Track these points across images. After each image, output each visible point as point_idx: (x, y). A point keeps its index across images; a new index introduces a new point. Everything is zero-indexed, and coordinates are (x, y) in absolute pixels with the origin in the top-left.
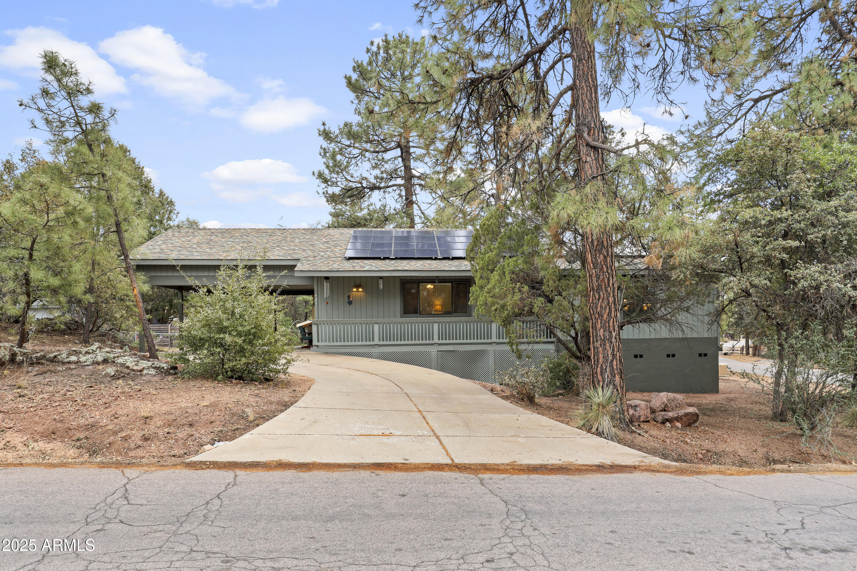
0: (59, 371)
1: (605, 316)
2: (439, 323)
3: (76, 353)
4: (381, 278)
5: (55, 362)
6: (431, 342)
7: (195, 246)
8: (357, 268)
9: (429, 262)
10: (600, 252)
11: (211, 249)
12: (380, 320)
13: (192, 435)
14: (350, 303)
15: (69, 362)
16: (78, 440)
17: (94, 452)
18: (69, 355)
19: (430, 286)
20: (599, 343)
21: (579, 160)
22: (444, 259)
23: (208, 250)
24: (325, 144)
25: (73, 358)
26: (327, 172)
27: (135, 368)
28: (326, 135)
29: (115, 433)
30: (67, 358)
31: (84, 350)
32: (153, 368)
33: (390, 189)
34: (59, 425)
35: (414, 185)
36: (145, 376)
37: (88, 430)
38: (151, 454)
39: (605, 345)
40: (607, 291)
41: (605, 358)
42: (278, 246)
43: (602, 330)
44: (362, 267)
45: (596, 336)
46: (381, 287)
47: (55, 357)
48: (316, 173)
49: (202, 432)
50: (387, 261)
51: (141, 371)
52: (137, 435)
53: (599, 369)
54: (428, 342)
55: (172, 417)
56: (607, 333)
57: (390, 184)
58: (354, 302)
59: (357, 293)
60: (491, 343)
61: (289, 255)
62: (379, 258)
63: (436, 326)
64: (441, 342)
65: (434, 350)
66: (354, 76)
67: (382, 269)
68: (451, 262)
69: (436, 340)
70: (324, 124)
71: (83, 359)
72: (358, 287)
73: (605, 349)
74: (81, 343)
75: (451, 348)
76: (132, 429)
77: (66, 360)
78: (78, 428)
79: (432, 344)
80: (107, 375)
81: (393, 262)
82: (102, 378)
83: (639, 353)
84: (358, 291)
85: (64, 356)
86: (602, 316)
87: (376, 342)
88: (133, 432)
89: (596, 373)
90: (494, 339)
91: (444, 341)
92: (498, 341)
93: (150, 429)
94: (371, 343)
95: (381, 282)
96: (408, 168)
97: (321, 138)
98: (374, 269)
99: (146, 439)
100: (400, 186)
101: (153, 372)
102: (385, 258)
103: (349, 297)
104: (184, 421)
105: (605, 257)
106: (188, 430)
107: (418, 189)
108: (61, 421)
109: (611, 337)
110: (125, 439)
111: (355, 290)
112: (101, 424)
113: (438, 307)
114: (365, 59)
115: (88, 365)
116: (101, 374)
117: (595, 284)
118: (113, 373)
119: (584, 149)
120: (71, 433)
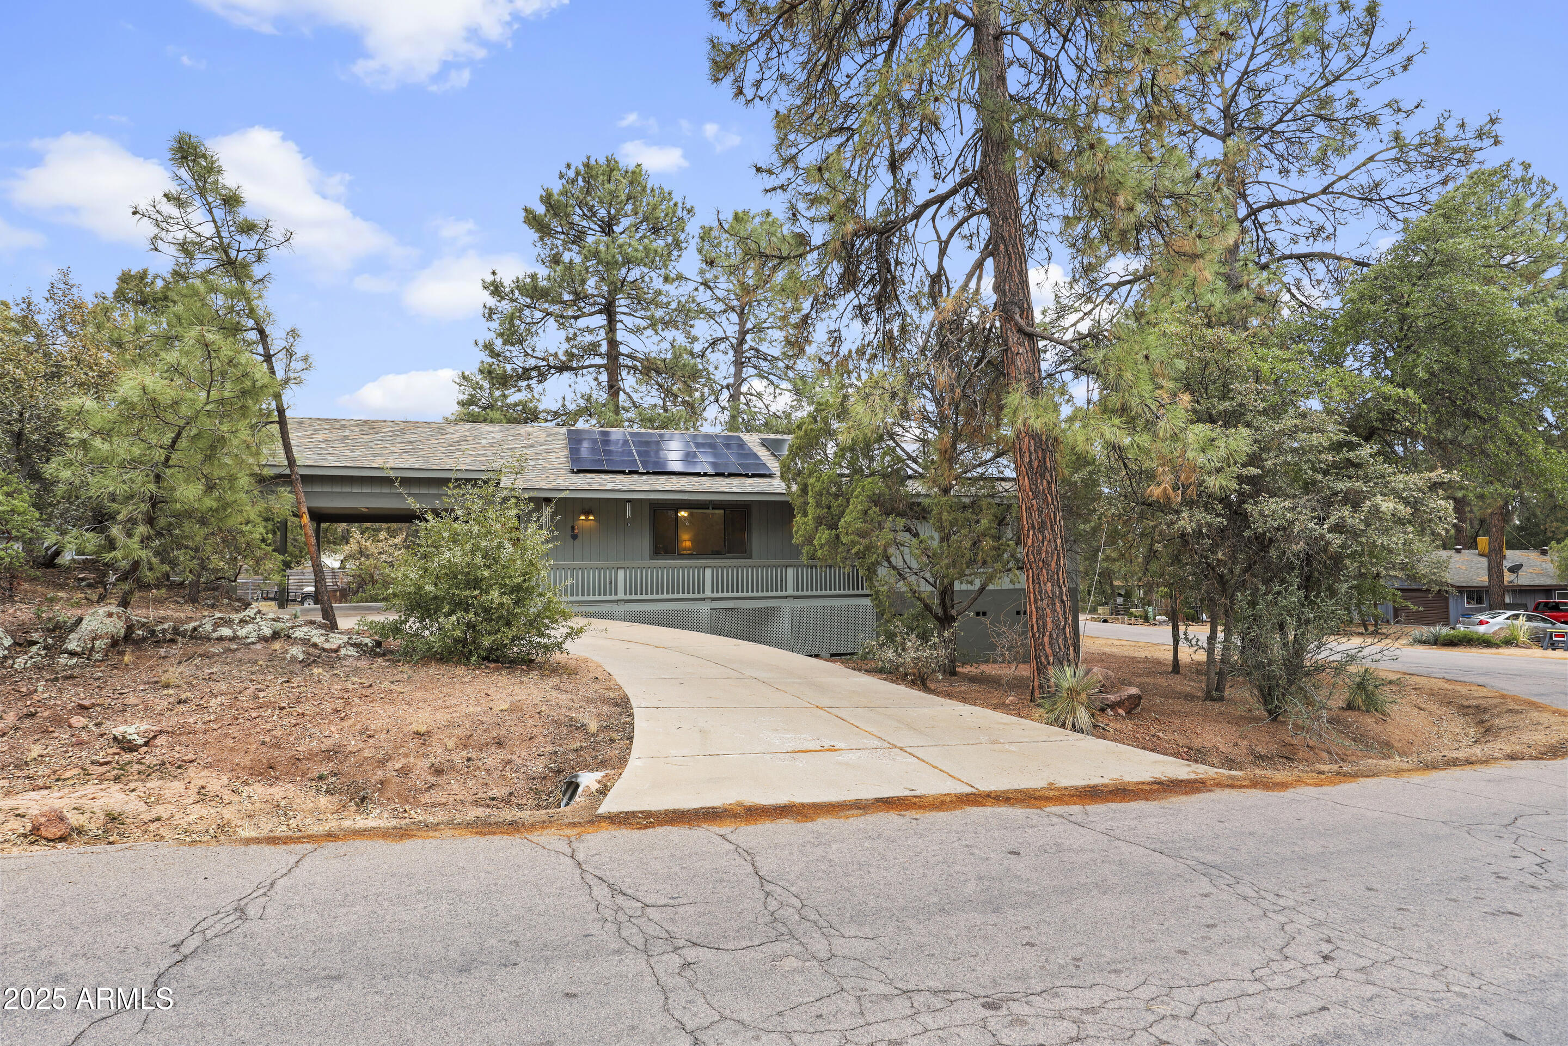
0: (214, 655)
1: (1053, 564)
2: (713, 568)
3: (229, 623)
4: (629, 501)
5: (195, 638)
6: (701, 595)
7: (323, 445)
8: (596, 486)
9: (696, 479)
10: (1043, 476)
11: (352, 451)
12: (628, 563)
13: (510, 762)
14: (574, 537)
15: (220, 639)
16: (321, 778)
17: (363, 799)
18: (216, 626)
19: (683, 514)
20: (1045, 602)
21: (1006, 350)
22: (717, 475)
23: (347, 452)
24: (492, 301)
25: (226, 632)
26: (498, 343)
27: (327, 646)
28: (496, 289)
29: (382, 763)
30: (214, 631)
31: (236, 617)
32: (352, 645)
33: (585, 371)
34: (276, 753)
35: (620, 366)
36: (344, 659)
37: (329, 759)
38: (458, 798)
39: (1054, 604)
40: (1053, 530)
41: (1056, 623)
42: (458, 450)
43: (1049, 584)
44: (601, 484)
45: (1040, 592)
46: (629, 514)
47: (195, 629)
48: (481, 343)
49: (524, 754)
50: (636, 476)
51: (336, 651)
52: (421, 766)
53: (1046, 639)
54: (696, 595)
55: (461, 732)
56: (1057, 589)
57: (587, 363)
58: (580, 536)
59: (586, 521)
60: (786, 597)
61: (481, 463)
62: (623, 472)
63: (708, 572)
64: (715, 595)
65: (705, 609)
66: (540, 209)
67: (633, 488)
68: (728, 480)
69: (708, 593)
70: (494, 273)
71: (242, 633)
72: (587, 513)
73: (1054, 611)
74: (186, 602)
75: (730, 604)
76: (406, 756)
77: (215, 635)
78: (311, 756)
79: (704, 599)
80: (294, 659)
81: (645, 477)
82: (288, 664)
83: (981, 610)
84: (587, 520)
85: (209, 627)
86: (1049, 565)
87: (621, 596)
88: (412, 760)
89: (1042, 644)
90: (790, 592)
91: (720, 595)
92: (796, 593)
93: (437, 754)
94: (613, 597)
95: (629, 507)
96: (613, 343)
97: (486, 293)
98: (620, 487)
99: (439, 772)
100: (599, 366)
101: (352, 651)
102: (631, 473)
103: (573, 528)
104: (484, 738)
105: (1049, 483)
106: (502, 754)
107: (624, 373)
108: (277, 746)
109: (1061, 594)
110: (404, 772)
111: (583, 517)
112: (349, 748)
113: (688, 544)
114: (556, 187)
115: (253, 643)
116: (285, 659)
117: (1037, 520)
118: (301, 657)
119: (1013, 337)
120: (304, 766)
